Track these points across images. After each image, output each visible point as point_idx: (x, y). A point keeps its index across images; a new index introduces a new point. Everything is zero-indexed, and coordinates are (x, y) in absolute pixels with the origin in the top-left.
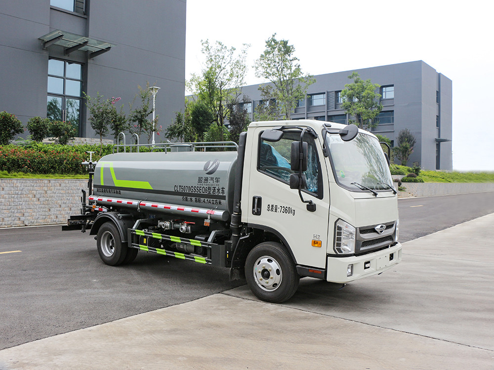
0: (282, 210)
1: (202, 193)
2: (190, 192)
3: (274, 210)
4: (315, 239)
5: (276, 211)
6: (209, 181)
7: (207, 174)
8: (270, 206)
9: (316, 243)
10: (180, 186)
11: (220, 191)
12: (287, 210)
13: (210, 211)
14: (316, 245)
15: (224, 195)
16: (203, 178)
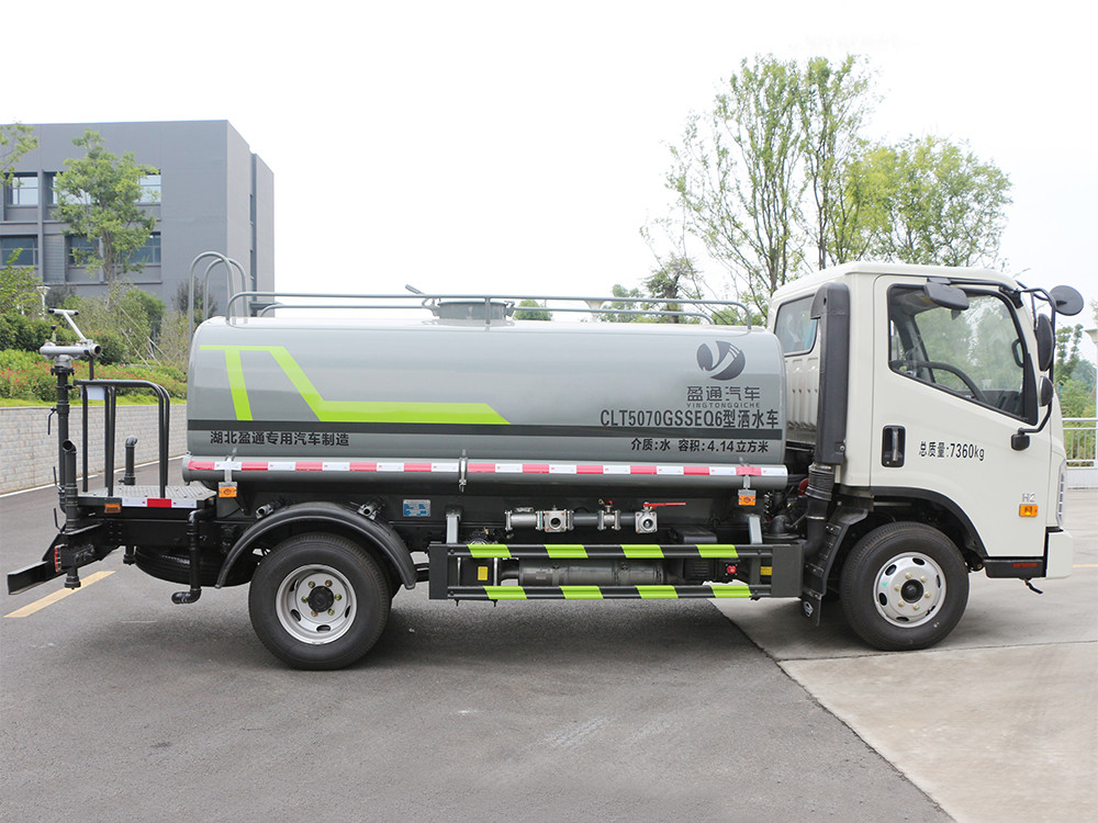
0: (956, 452)
1: (704, 426)
2: (662, 425)
3: (937, 453)
4: (1026, 502)
5: (941, 455)
6: (724, 397)
7: (714, 377)
8: (928, 445)
9: (1029, 510)
10: (623, 412)
11: (765, 419)
12: (966, 451)
13: (747, 469)
14: (1028, 513)
15: (776, 427)
16: (704, 390)
